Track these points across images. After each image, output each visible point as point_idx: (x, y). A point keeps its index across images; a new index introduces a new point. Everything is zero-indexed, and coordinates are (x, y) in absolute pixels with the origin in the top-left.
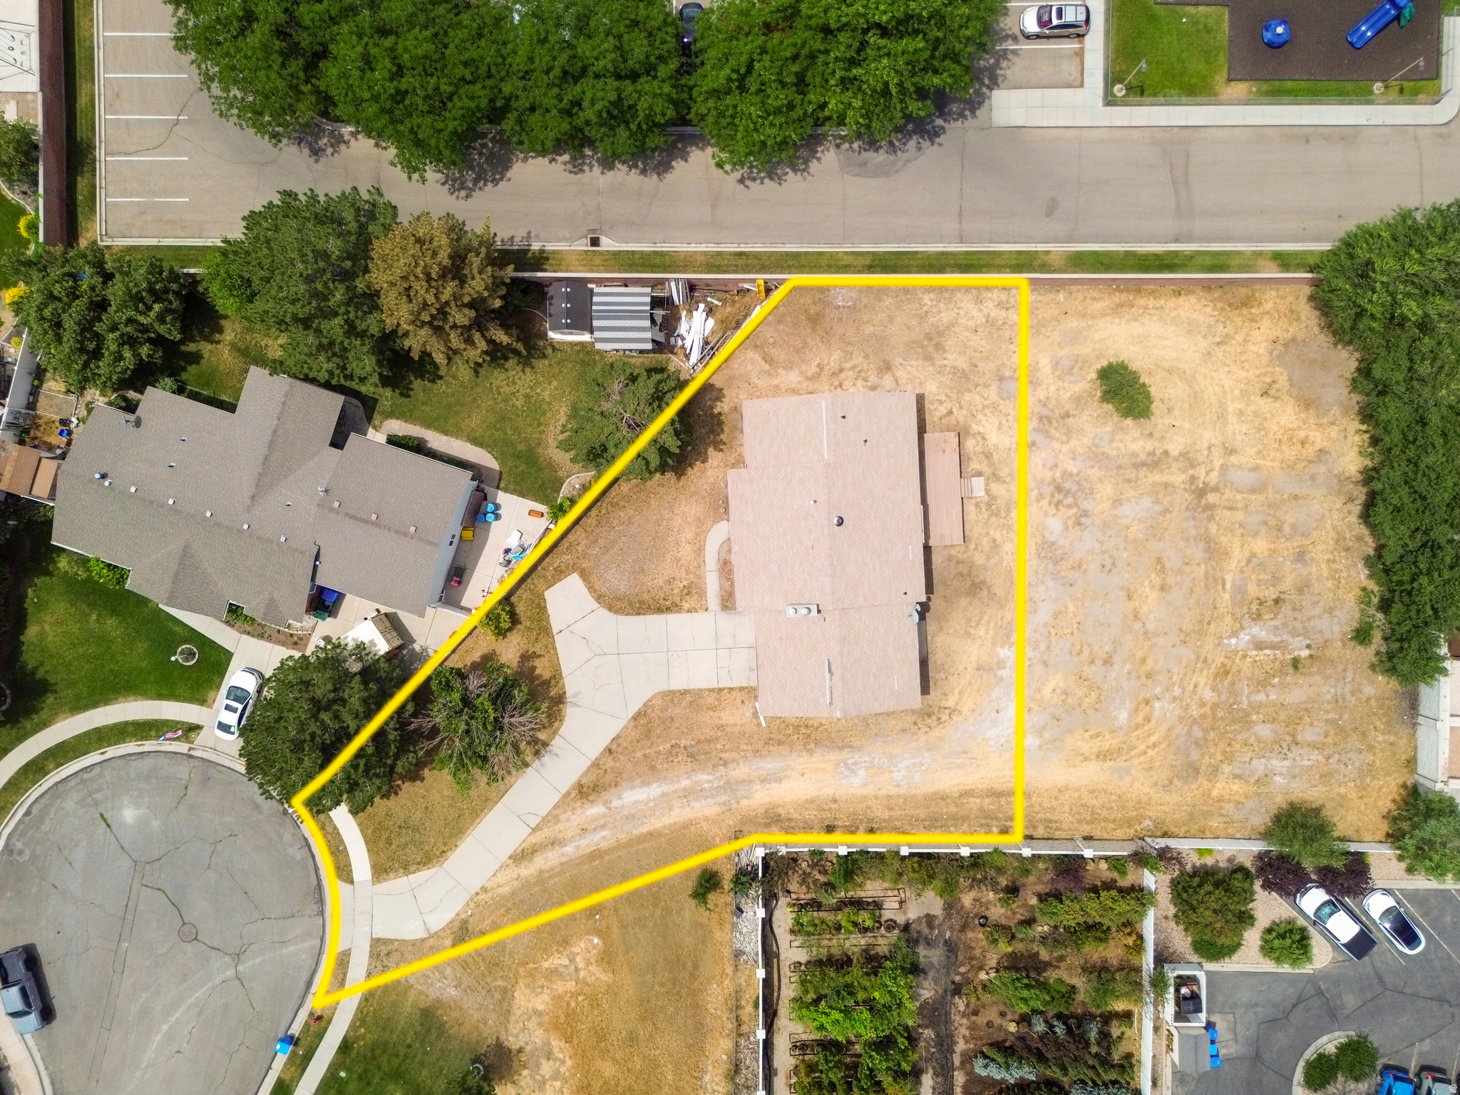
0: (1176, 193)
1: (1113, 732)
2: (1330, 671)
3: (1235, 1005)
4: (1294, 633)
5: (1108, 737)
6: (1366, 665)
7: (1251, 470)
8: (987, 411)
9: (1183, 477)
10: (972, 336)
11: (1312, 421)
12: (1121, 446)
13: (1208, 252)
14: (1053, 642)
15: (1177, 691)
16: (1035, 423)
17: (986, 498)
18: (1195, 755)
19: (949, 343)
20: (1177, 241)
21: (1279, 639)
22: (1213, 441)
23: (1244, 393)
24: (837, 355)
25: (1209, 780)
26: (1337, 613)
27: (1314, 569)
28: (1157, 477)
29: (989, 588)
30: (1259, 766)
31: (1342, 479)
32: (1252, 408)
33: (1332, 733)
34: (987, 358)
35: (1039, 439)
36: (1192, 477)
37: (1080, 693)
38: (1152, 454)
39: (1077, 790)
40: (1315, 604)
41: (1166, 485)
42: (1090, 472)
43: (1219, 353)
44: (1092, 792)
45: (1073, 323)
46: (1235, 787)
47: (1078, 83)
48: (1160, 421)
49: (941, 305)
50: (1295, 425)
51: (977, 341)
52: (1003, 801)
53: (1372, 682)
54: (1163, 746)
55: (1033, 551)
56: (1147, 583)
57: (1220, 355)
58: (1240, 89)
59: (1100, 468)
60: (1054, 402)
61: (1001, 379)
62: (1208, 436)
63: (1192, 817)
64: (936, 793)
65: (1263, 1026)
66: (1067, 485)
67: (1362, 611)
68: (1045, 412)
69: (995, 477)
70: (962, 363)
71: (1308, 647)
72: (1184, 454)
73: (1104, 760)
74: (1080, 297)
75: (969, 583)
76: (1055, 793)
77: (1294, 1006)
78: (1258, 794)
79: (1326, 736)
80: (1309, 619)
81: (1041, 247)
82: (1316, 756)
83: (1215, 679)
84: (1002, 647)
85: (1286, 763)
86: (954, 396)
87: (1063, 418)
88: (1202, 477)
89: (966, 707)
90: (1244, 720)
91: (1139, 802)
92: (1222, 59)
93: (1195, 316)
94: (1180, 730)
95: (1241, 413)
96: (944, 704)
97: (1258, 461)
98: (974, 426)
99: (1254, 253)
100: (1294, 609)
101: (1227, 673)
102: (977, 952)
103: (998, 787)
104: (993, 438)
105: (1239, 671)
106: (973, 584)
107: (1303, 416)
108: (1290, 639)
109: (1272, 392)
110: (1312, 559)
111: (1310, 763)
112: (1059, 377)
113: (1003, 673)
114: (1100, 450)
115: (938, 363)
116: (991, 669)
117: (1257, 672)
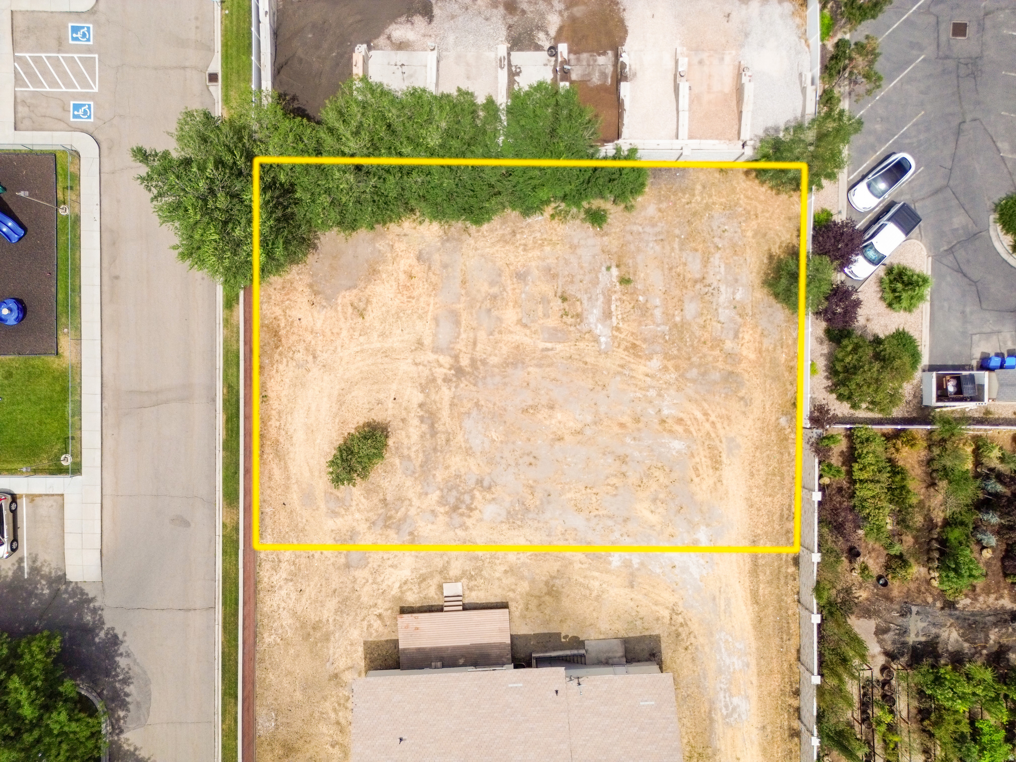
0: (167, 402)
1: (692, 455)
2: (632, 247)
3: (964, 333)
4: (595, 282)
5: (697, 459)
6: (626, 214)
7: (437, 325)
8: (379, 579)
9: (444, 389)
10: (305, 596)
11: (390, 268)
12: (414, 449)
13: (225, 371)
14: (605, 512)
15: (652, 393)
16: (392, 533)
17: (464, 580)
18: (716, 376)
19: (313, 617)
20: (214, 400)
21: (601, 298)
22: (410, 361)
23: (364, 332)
24: (323, 728)
25: (740, 361)
26: (576, 241)
27: (534, 264)
28: (445, 414)
29: (553, 578)
30: (725, 314)
31: (447, 238)
32: (377, 324)
33: (693, 245)
34: (327, 579)
35: (406, 528)
36: (444, 380)
37: (654, 486)
38: (422, 420)
39: (750, 489)
40: (567, 262)
41: (452, 405)
42: (439, 478)
43: (323, 357)
44: (752, 475)
45: (294, 498)
46: (747, 337)
47: (60, 498)
48: (390, 412)
49: (276, 624)
50: (394, 284)
51: (311, 590)
52: (761, 562)
53: (644, 207)
54: (706, 405)
55: (516, 532)
56: (548, 423)
57: (325, 355)
58: (65, 343)
59: (436, 469)
60: (371, 514)
61: (348, 566)
62: (405, 366)
63: (777, 378)
64: (755, 628)
65: (984, 306)
66: (452, 500)
67: (573, 218)
68: (380, 523)
69: (443, 571)
70: (332, 604)
71: (608, 268)
72: (423, 389)
73: (720, 463)
74: (269, 491)
75: (547, 598)
76: (754, 511)
77: (965, 275)
78: (753, 315)
79: (696, 250)
80: (582, 268)
81: (219, 531)
82: (716, 259)
83: (640, 357)
84: (610, 563)
85: (723, 288)
86: (365, 612)
87: (386, 505)
88: (445, 371)
89: (669, 598)
90: (680, 328)
91: (762, 429)
92: (37, 361)
93: (287, 380)
94: (690, 389)
95: (382, 335)
96: (667, 621)
97: (429, 318)
98: (393, 593)
99: (225, 326)
100: (572, 282)
101: (634, 346)
102: (913, 586)
103: (748, 567)
104: (405, 573)
105: (633, 334)
106: (549, 593)
107: (384, 276)
108: (601, 286)
109: (362, 305)
110: (524, 266)
111: (723, 266)
112: (347, 510)
113: (636, 562)
114: (418, 469)
115: (332, 628)
116: (632, 574)
117: (633, 317)
